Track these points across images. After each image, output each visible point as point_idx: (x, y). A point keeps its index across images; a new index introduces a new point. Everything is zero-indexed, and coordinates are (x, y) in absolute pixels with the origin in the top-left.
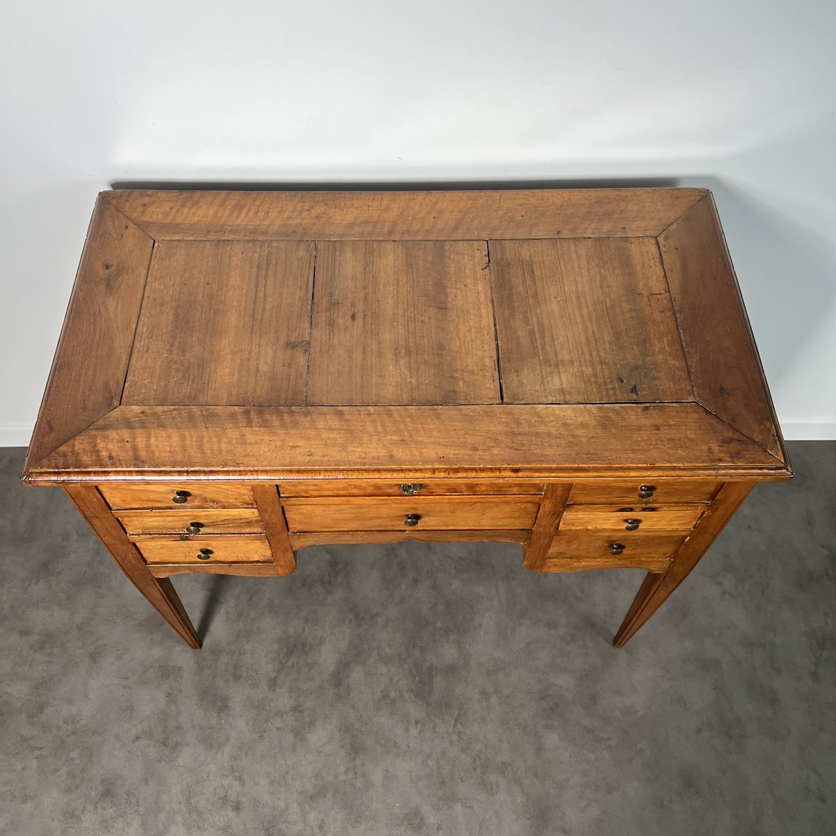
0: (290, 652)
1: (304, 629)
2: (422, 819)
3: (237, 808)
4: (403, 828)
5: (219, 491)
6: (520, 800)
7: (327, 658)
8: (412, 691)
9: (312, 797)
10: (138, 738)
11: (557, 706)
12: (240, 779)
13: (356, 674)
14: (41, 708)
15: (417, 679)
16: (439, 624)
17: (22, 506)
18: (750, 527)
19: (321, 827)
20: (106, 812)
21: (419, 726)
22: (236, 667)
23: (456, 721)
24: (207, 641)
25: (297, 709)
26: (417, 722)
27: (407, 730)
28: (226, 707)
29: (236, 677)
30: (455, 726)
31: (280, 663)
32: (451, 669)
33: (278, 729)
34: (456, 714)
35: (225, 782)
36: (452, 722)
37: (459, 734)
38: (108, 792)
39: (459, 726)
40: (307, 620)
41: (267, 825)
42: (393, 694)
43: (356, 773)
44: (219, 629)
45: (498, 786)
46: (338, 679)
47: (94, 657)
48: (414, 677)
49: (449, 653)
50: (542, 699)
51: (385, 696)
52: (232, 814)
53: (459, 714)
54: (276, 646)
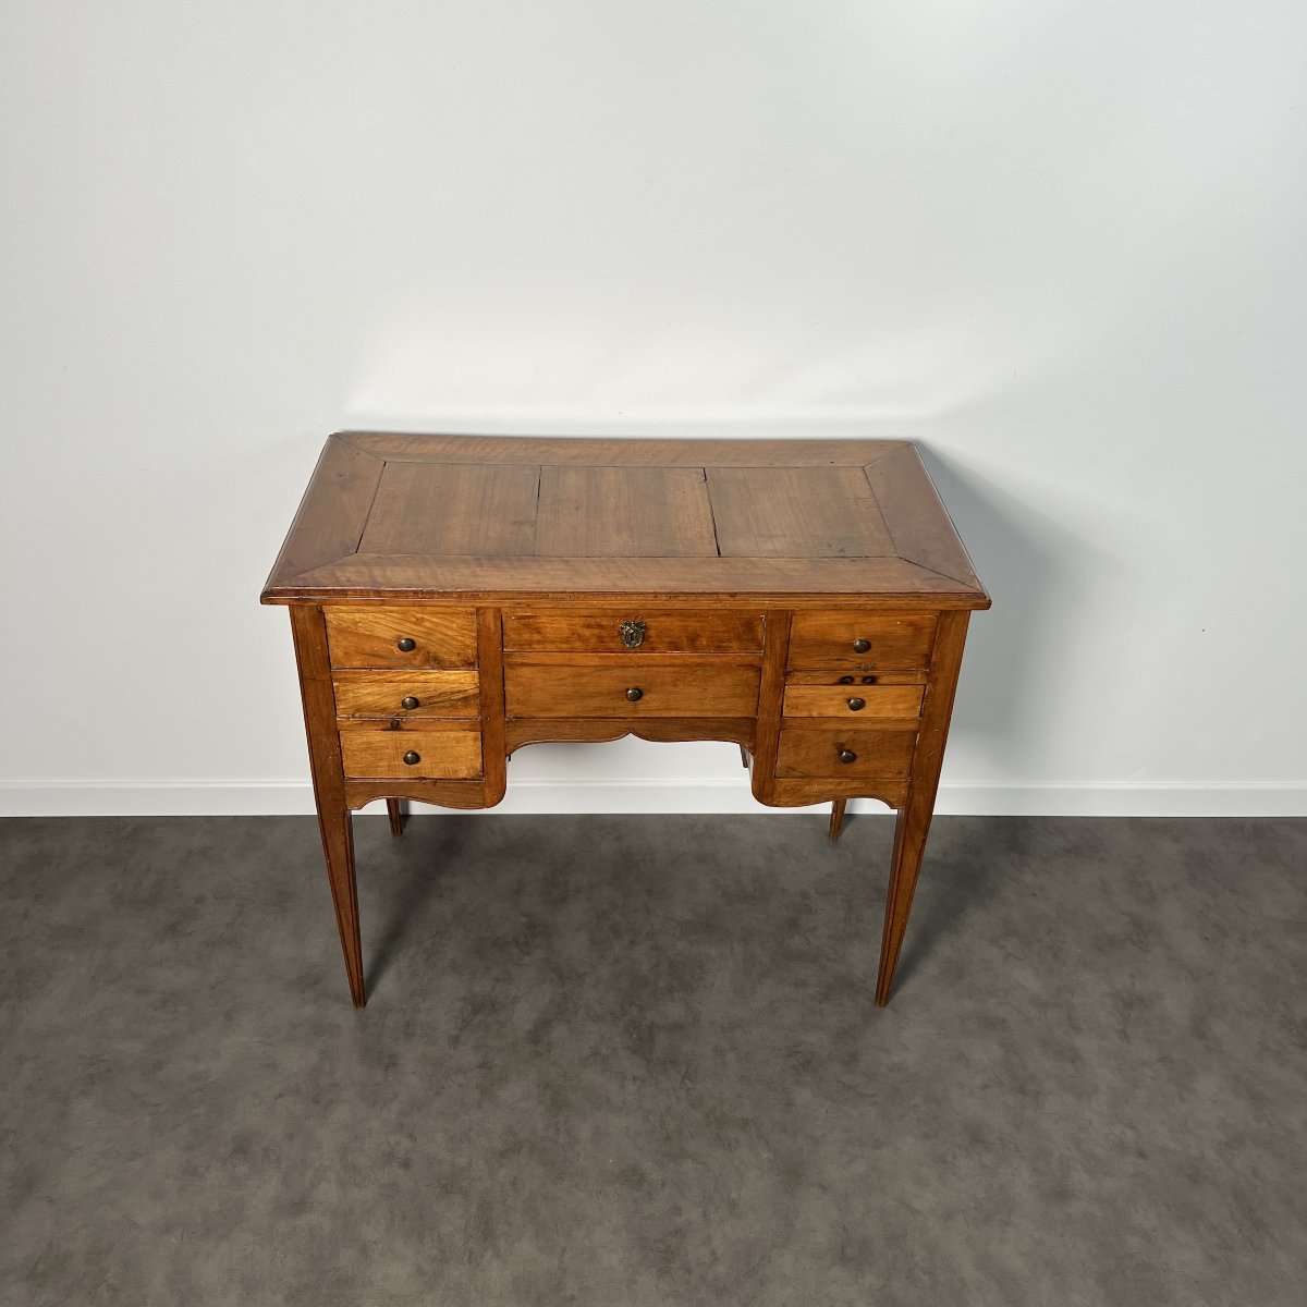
0: (477, 1010)
1: (494, 989)
2: (642, 1176)
3: (406, 1165)
4: (618, 1185)
5: (444, 641)
6: (766, 1156)
7: (523, 1016)
8: (629, 1048)
9: (503, 1154)
10: (281, 1095)
11: (809, 1062)
12: (411, 1136)
13: (559, 1032)
14: (159, 1065)
15: (635, 1036)
16: (661, 984)
17: (148, 871)
18: (1034, 895)
19: (514, 1184)
20: (237, 1169)
21: (638, 1083)
22: (408, 1024)
23: (684, 1078)
24: (372, 1000)
25: (484, 1066)
26: (634, 1078)
27: (622, 1087)
28: (394, 1064)
29: (408, 1035)
30: (682, 1082)
31: (464, 1021)
32: (676, 1028)
33: (460, 1086)
34: (684, 1070)
35: (392, 1139)
36: (680, 1078)
37: (688, 1090)
38: (242, 1149)
39: (687, 1082)
40: (498, 980)
41: (443, 1182)
42: (604, 1051)
43: (558, 1130)
44: (387, 987)
45: (737, 1141)
46: (536, 1036)
47: (228, 1016)
48: (631, 1034)
49: (674, 1010)
50: (790, 1055)
51: (595, 1053)
52: (401, 1171)
53: (688, 1069)
54: (458, 1005)
